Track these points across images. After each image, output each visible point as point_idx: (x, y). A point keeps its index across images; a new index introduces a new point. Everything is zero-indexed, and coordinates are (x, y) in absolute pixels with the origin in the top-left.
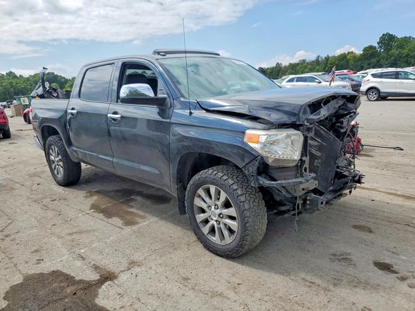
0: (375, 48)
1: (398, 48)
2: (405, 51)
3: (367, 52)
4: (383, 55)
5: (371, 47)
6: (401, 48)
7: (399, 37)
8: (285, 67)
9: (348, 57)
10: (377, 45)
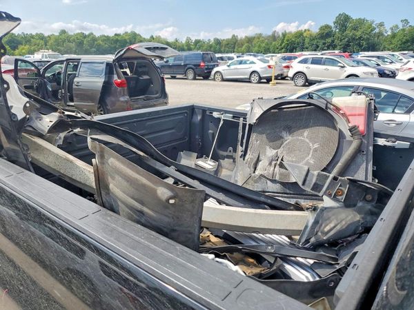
0: (330, 27)
1: (352, 29)
2: (358, 34)
3: (323, 31)
4: (338, 35)
5: (327, 27)
6: (355, 30)
7: (354, 18)
8: (241, 40)
9: (305, 34)
10: (332, 25)
